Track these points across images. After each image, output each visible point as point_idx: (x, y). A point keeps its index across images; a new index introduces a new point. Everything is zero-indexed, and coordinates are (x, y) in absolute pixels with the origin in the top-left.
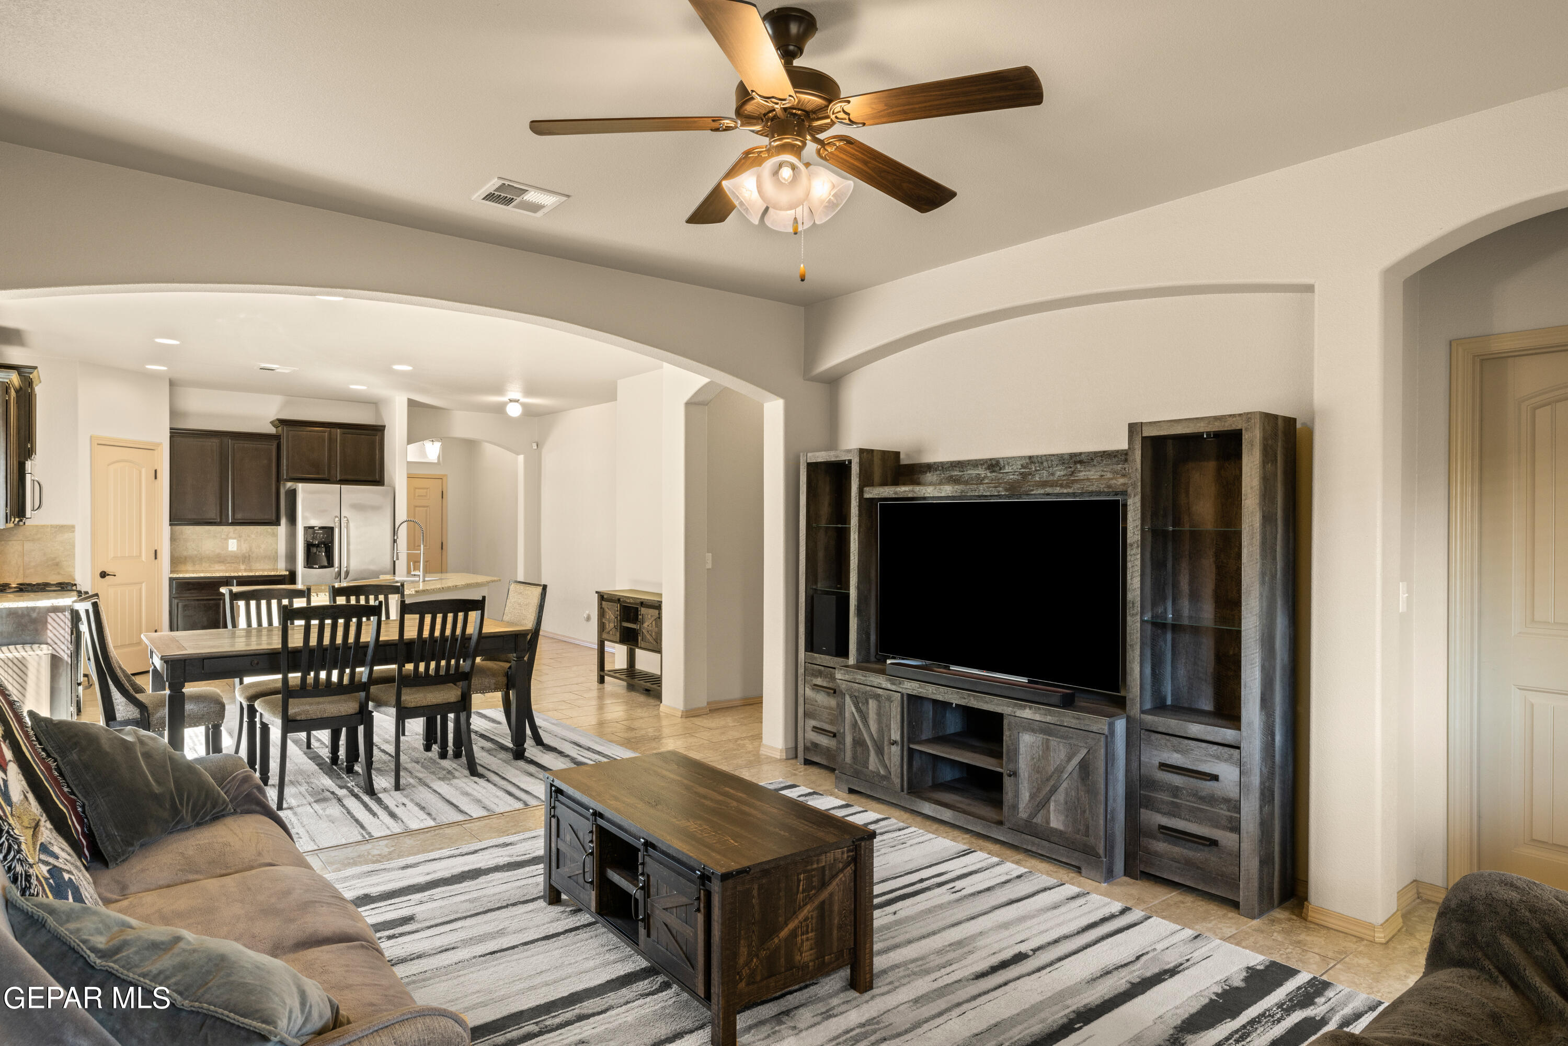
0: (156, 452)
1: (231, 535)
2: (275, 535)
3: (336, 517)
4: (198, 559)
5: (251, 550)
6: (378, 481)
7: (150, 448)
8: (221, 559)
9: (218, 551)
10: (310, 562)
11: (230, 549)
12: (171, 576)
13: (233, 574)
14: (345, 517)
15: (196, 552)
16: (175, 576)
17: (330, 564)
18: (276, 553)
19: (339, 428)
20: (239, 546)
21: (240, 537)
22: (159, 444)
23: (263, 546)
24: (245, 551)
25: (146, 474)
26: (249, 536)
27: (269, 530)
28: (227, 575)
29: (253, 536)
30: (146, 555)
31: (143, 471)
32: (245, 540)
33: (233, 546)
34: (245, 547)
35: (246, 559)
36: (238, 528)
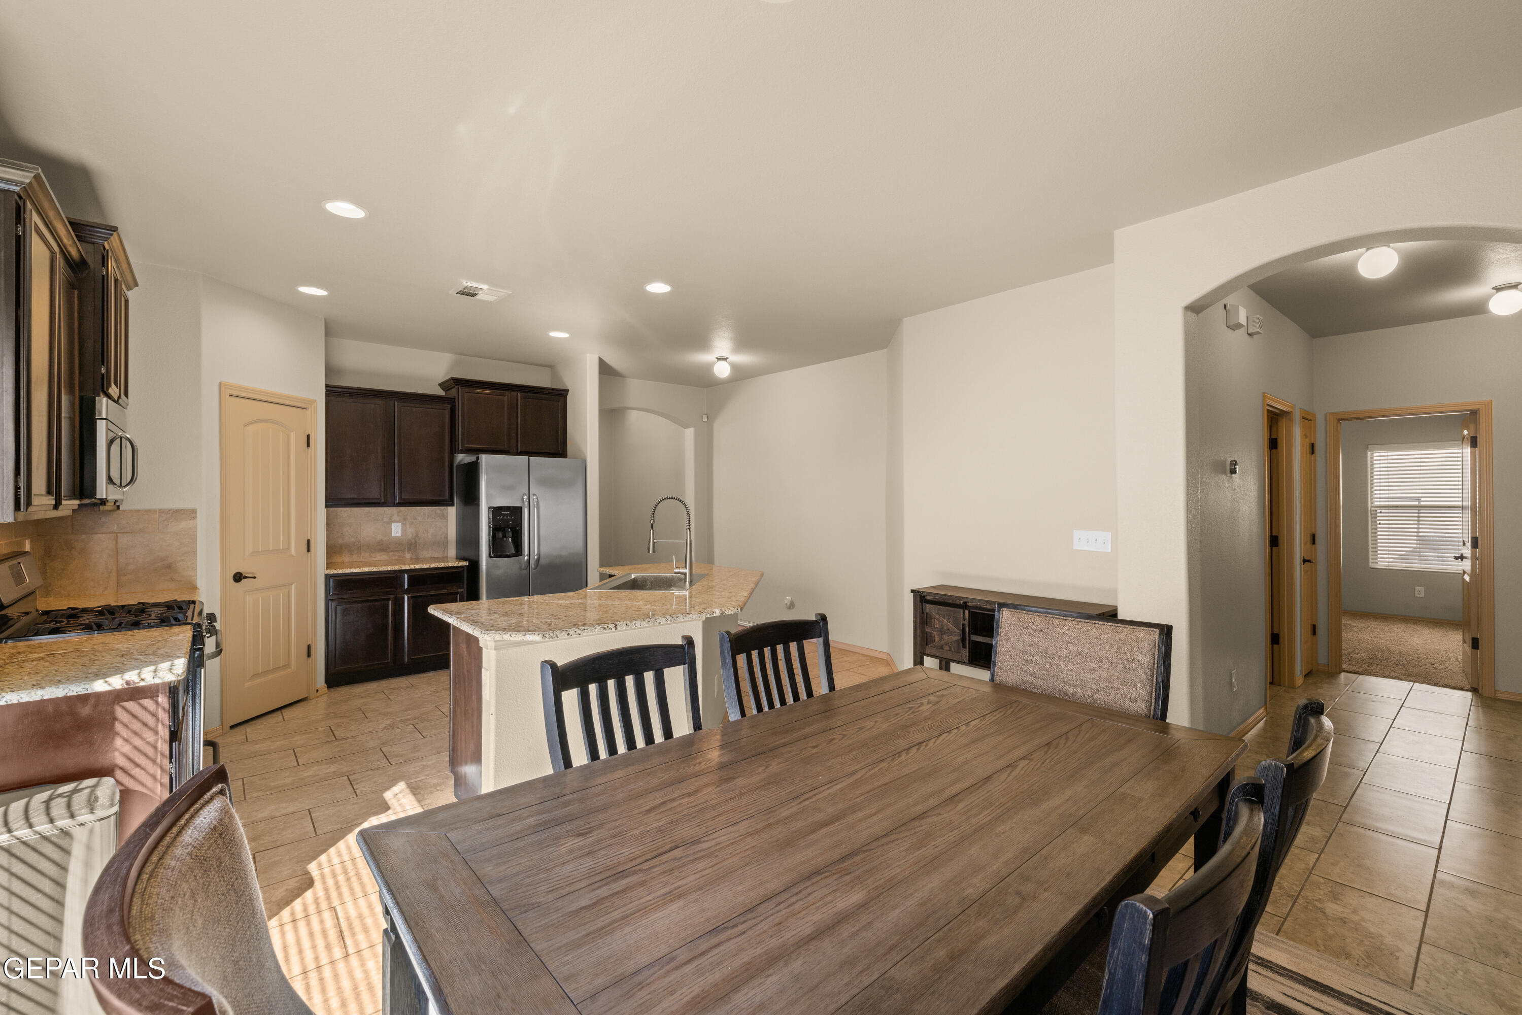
0: (308, 412)
1: (395, 517)
2: (444, 517)
3: (524, 495)
4: (356, 548)
5: (417, 535)
6: (561, 452)
7: (302, 406)
8: (383, 547)
9: (379, 537)
10: (497, 550)
11: (393, 535)
12: (328, 572)
13: (404, 567)
14: (534, 495)
15: (353, 540)
16: (333, 572)
17: (519, 552)
18: (446, 538)
19: (520, 392)
20: (404, 531)
21: (405, 519)
22: (312, 402)
23: (431, 531)
24: (410, 536)
25: (296, 441)
26: (415, 519)
27: (438, 512)
28: (397, 568)
29: (420, 519)
30: (296, 547)
31: (293, 435)
32: (411, 524)
33: (397, 530)
34: (411, 532)
35: (412, 545)
36: (402, 509)
